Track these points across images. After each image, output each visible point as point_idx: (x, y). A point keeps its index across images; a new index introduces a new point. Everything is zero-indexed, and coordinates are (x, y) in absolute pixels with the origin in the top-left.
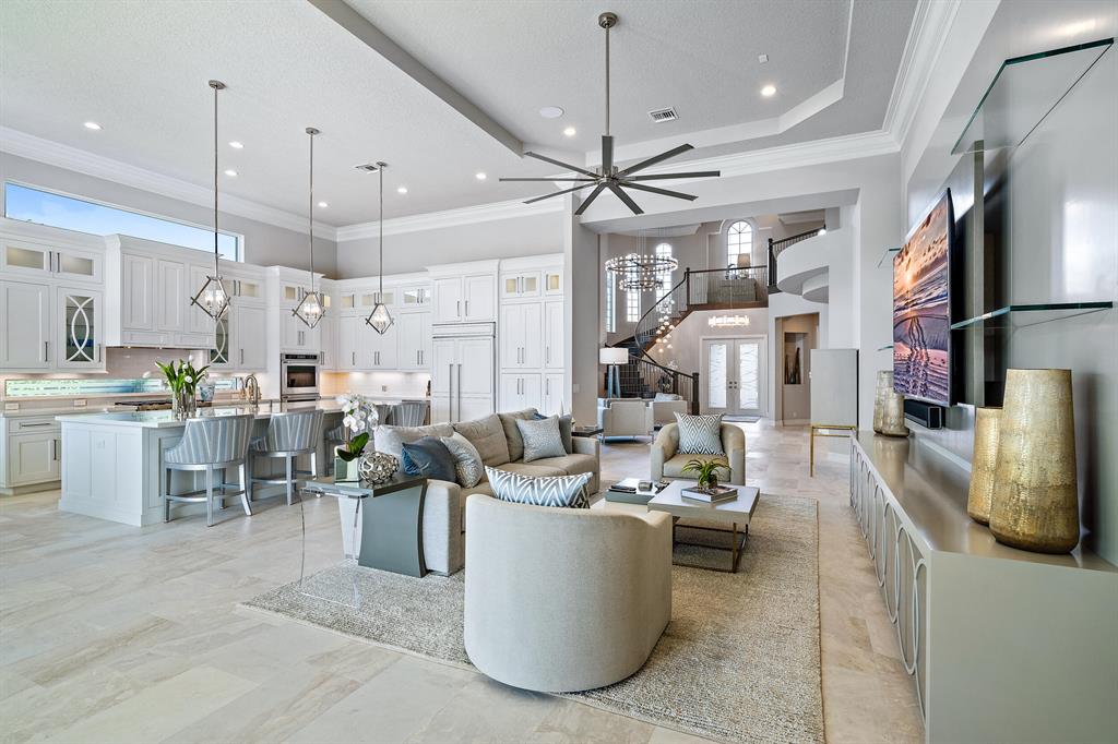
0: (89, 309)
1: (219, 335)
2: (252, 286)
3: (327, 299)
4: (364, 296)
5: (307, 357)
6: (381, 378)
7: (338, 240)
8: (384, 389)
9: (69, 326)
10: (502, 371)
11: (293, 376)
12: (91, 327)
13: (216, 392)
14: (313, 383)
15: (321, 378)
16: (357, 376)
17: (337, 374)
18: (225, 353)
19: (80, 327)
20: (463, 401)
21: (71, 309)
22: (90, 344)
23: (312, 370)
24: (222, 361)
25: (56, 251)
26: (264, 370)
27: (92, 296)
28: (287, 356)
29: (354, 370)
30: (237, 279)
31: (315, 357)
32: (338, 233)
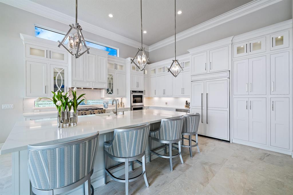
0: (63, 73)
1: (110, 84)
2: (122, 66)
3: (146, 71)
4: (159, 69)
5: (140, 92)
6: (165, 99)
7: (149, 51)
8: (166, 103)
9: (55, 79)
10: (234, 96)
11: (135, 99)
12: (63, 80)
13: (109, 104)
14: (141, 102)
15: (144, 99)
16: (156, 99)
17: (149, 98)
18: (112, 90)
19: (59, 80)
20: (209, 111)
21: (55, 73)
22: (63, 87)
23: (141, 97)
24: (111, 94)
25: (49, 50)
26: (125, 96)
27: (64, 68)
28: (133, 91)
29: (155, 97)
30: (116, 63)
31: (142, 92)
32: (149, 49)
